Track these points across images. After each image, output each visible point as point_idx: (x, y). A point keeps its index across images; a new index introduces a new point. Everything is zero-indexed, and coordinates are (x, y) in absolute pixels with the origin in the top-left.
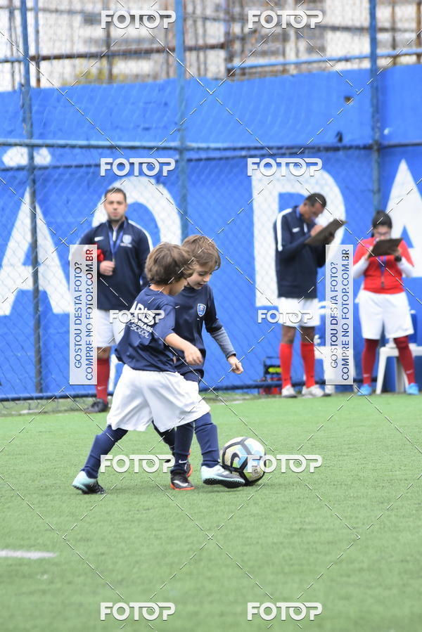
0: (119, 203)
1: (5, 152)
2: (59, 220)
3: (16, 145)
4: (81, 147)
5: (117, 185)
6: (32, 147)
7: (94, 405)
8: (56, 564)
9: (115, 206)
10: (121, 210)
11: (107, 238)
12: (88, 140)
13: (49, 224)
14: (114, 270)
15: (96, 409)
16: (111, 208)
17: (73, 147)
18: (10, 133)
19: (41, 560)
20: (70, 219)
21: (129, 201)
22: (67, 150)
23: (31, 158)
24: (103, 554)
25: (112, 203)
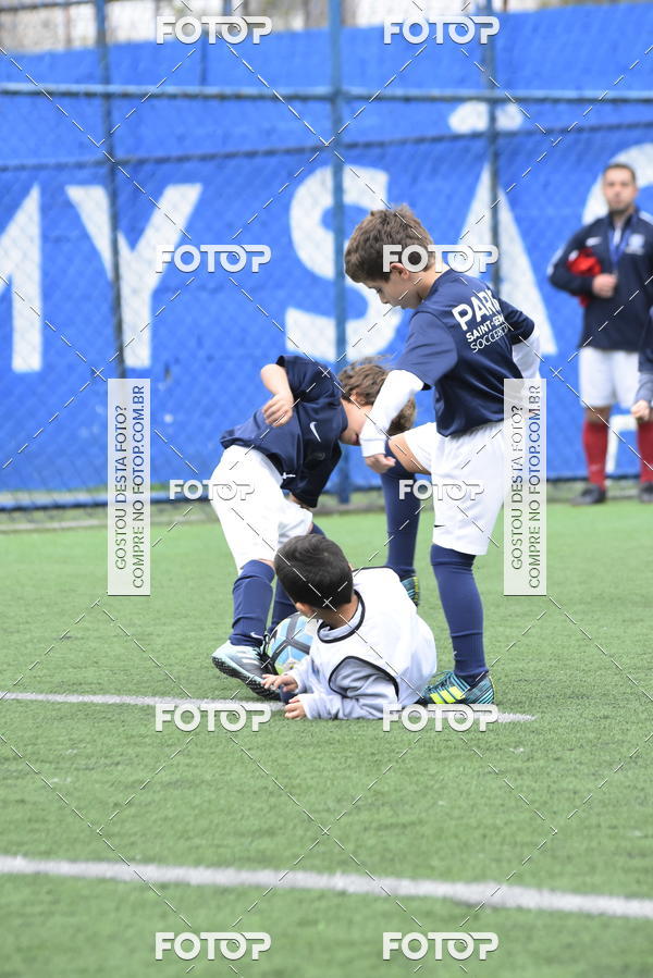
0: (624, 184)
1: (453, 110)
2: (535, 213)
3: (470, 99)
4: (570, 101)
5: (622, 158)
6: (494, 103)
7: (586, 493)
8: (536, 732)
9: (617, 188)
10: (627, 195)
11: (606, 240)
12: (578, 88)
13: (519, 220)
14: (617, 289)
15: (588, 499)
16: (611, 192)
17: (556, 101)
18: (461, 82)
19: (514, 724)
20: (550, 211)
21: (642, 182)
22: (547, 106)
23: (493, 119)
24: (606, 717)
25: (612, 184)
